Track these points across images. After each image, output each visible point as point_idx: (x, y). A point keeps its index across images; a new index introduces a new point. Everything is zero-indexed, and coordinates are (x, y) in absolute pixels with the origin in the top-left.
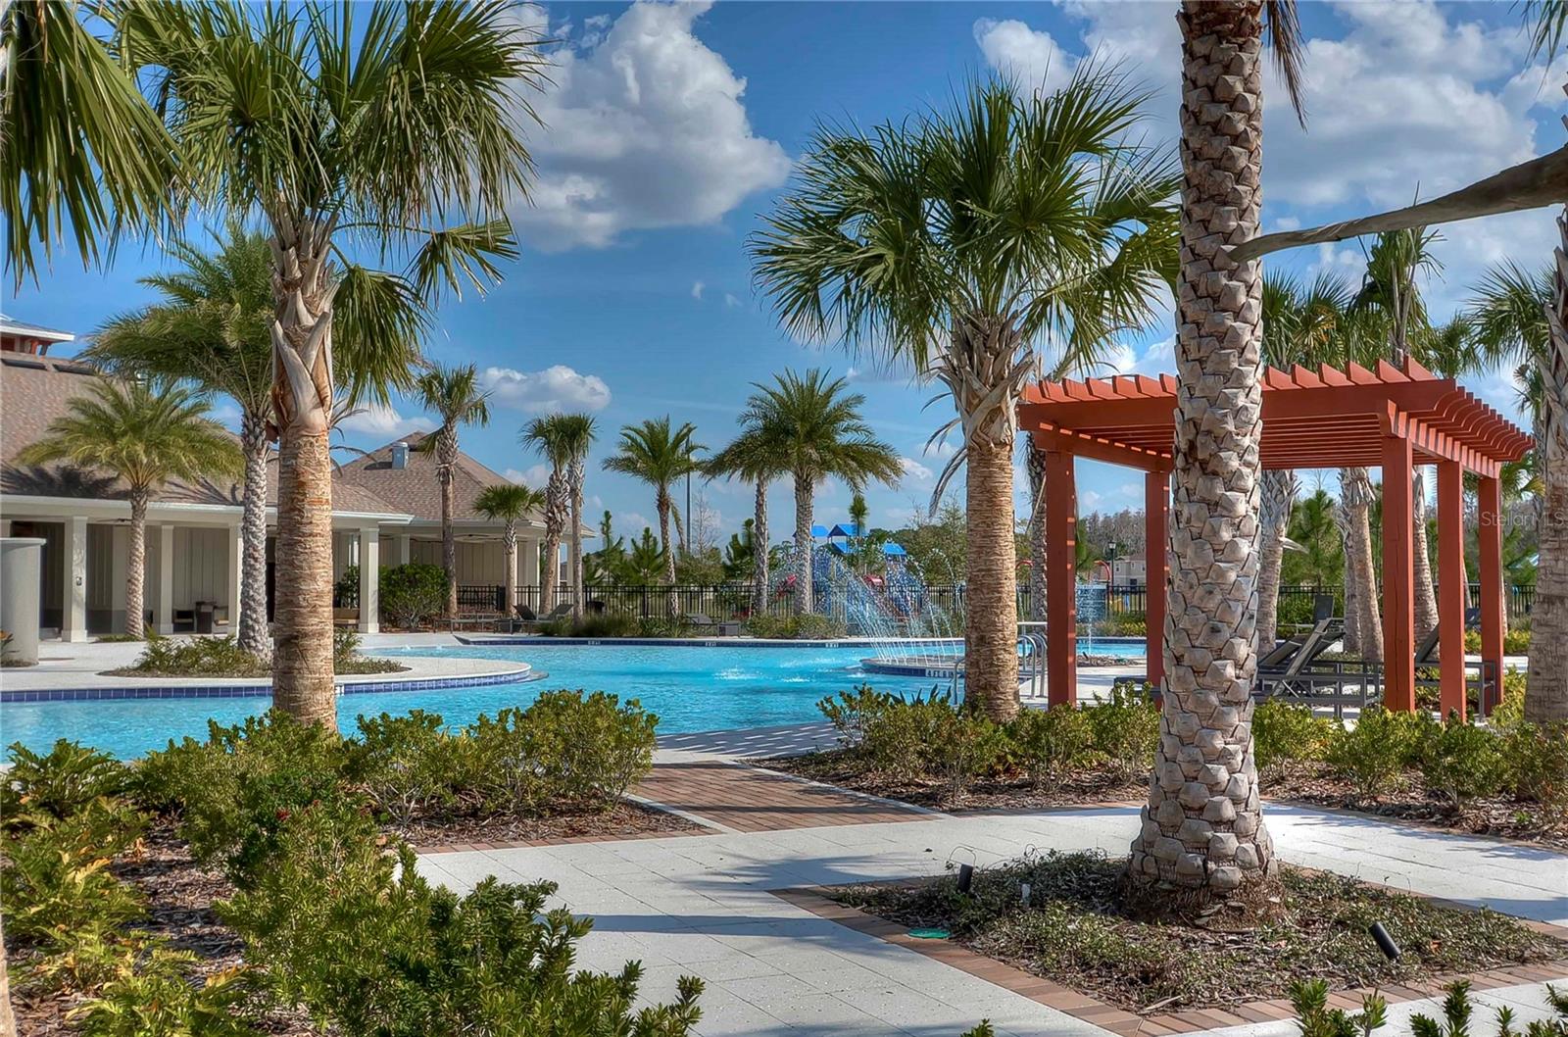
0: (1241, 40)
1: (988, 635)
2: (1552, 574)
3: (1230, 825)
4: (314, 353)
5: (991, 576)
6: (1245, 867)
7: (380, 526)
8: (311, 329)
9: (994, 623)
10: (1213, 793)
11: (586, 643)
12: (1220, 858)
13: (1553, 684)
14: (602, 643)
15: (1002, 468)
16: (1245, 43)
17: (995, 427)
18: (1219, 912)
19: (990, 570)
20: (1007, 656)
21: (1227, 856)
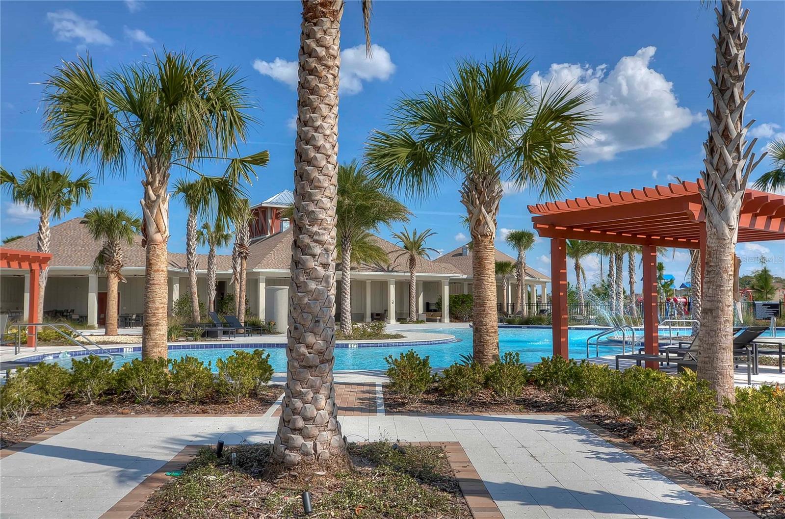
0: (315, 21)
1: (479, 327)
2: (706, 296)
3: (300, 431)
4: (155, 211)
5: (480, 299)
6: (306, 454)
7: (450, 279)
8: (154, 202)
9: (481, 322)
10: (294, 414)
11: (521, 327)
12: (293, 448)
13: (707, 359)
14: (528, 327)
15: (485, 247)
16: (317, 22)
17: (481, 228)
18: (285, 477)
19: (480, 296)
20: (488, 338)
21: (296, 447)
